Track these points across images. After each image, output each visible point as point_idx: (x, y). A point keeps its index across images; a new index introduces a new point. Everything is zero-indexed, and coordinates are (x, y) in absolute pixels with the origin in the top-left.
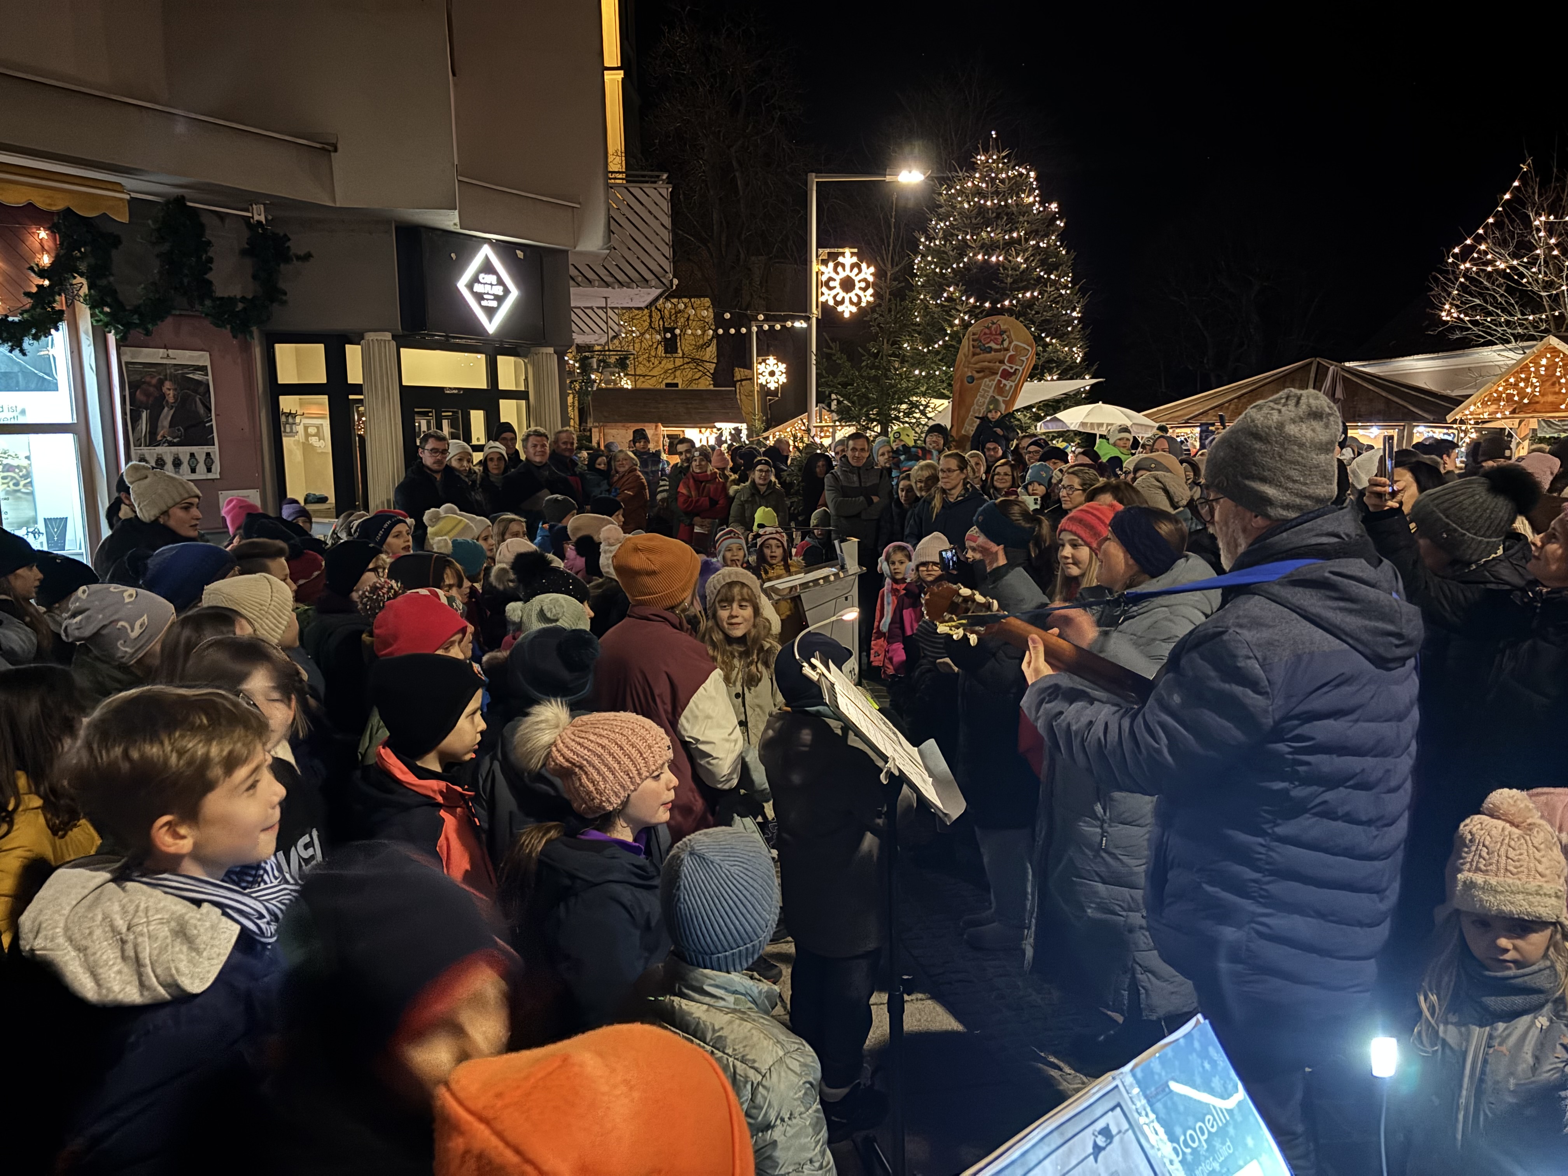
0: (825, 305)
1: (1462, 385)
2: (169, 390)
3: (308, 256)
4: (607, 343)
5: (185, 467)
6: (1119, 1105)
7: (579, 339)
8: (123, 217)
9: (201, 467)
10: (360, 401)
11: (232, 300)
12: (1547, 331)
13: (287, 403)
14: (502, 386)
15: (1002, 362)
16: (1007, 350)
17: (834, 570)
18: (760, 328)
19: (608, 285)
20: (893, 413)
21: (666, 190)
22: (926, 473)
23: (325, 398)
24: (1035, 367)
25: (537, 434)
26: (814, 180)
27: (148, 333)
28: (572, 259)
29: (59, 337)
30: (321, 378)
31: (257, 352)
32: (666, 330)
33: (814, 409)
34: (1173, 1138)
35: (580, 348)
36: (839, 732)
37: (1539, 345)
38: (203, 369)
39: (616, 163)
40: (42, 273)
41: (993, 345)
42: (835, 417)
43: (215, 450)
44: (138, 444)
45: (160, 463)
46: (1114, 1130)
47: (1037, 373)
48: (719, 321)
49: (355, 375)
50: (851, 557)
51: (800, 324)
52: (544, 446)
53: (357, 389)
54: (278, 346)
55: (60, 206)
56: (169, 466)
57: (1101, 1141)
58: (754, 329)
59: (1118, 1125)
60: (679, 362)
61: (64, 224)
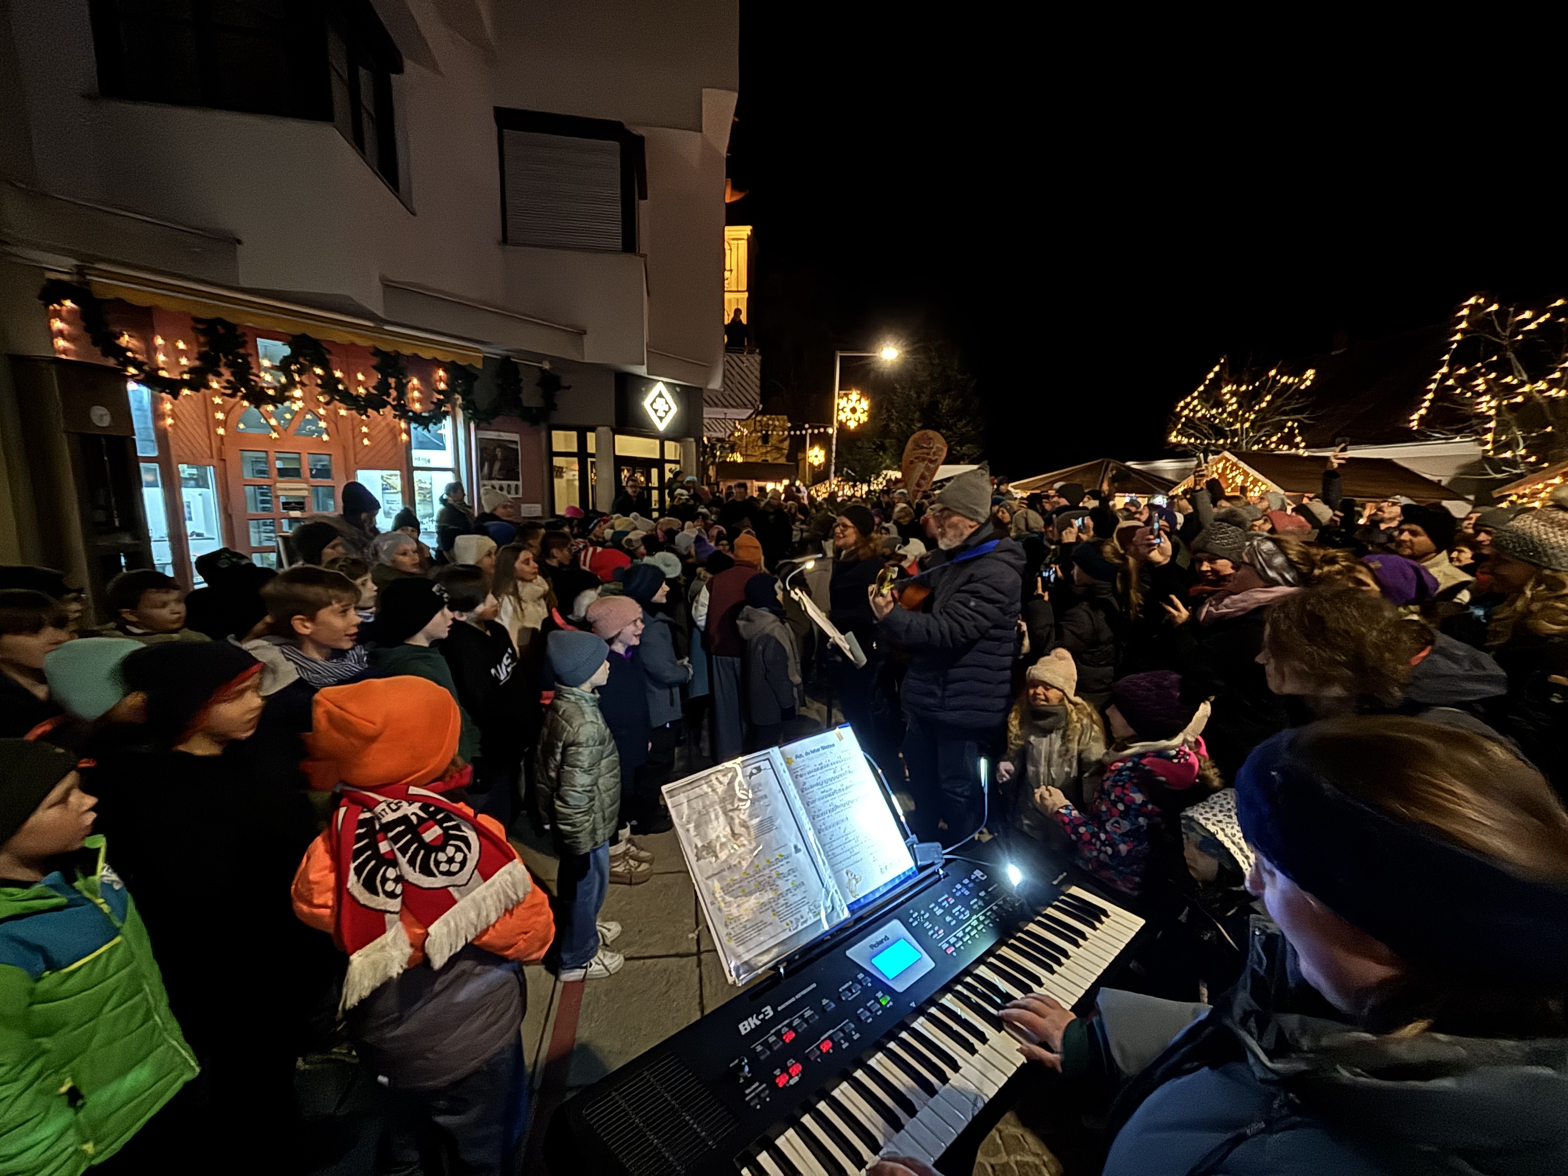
2: (499, 452)
3: (569, 388)
8: (479, 366)
10: (594, 462)
11: (530, 408)
13: (558, 461)
14: (667, 457)
15: (929, 454)
16: (932, 448)
18: (809, 432)
21: (758, 358)
23: (576, 459)
26: (839, 354)
27: (490, 424)
28: (705, 392)
29: (448, 422)
30: (574, 449)
31: (544, 434)
32: (763, 431)
33: (834, 476)
37: (1219, 456)
38: (515, 442)
40: (440, 392)
41: (925, 445)
43: (520, 483)
44: (483, 479)
47: (947, 461)
49: (591, 448)
51: (827, 430)
53: (592, 456)
54: (554, 433)
55: (449, 360)
58: (807, 432)
60: (769, 449)
61: (451, 368)
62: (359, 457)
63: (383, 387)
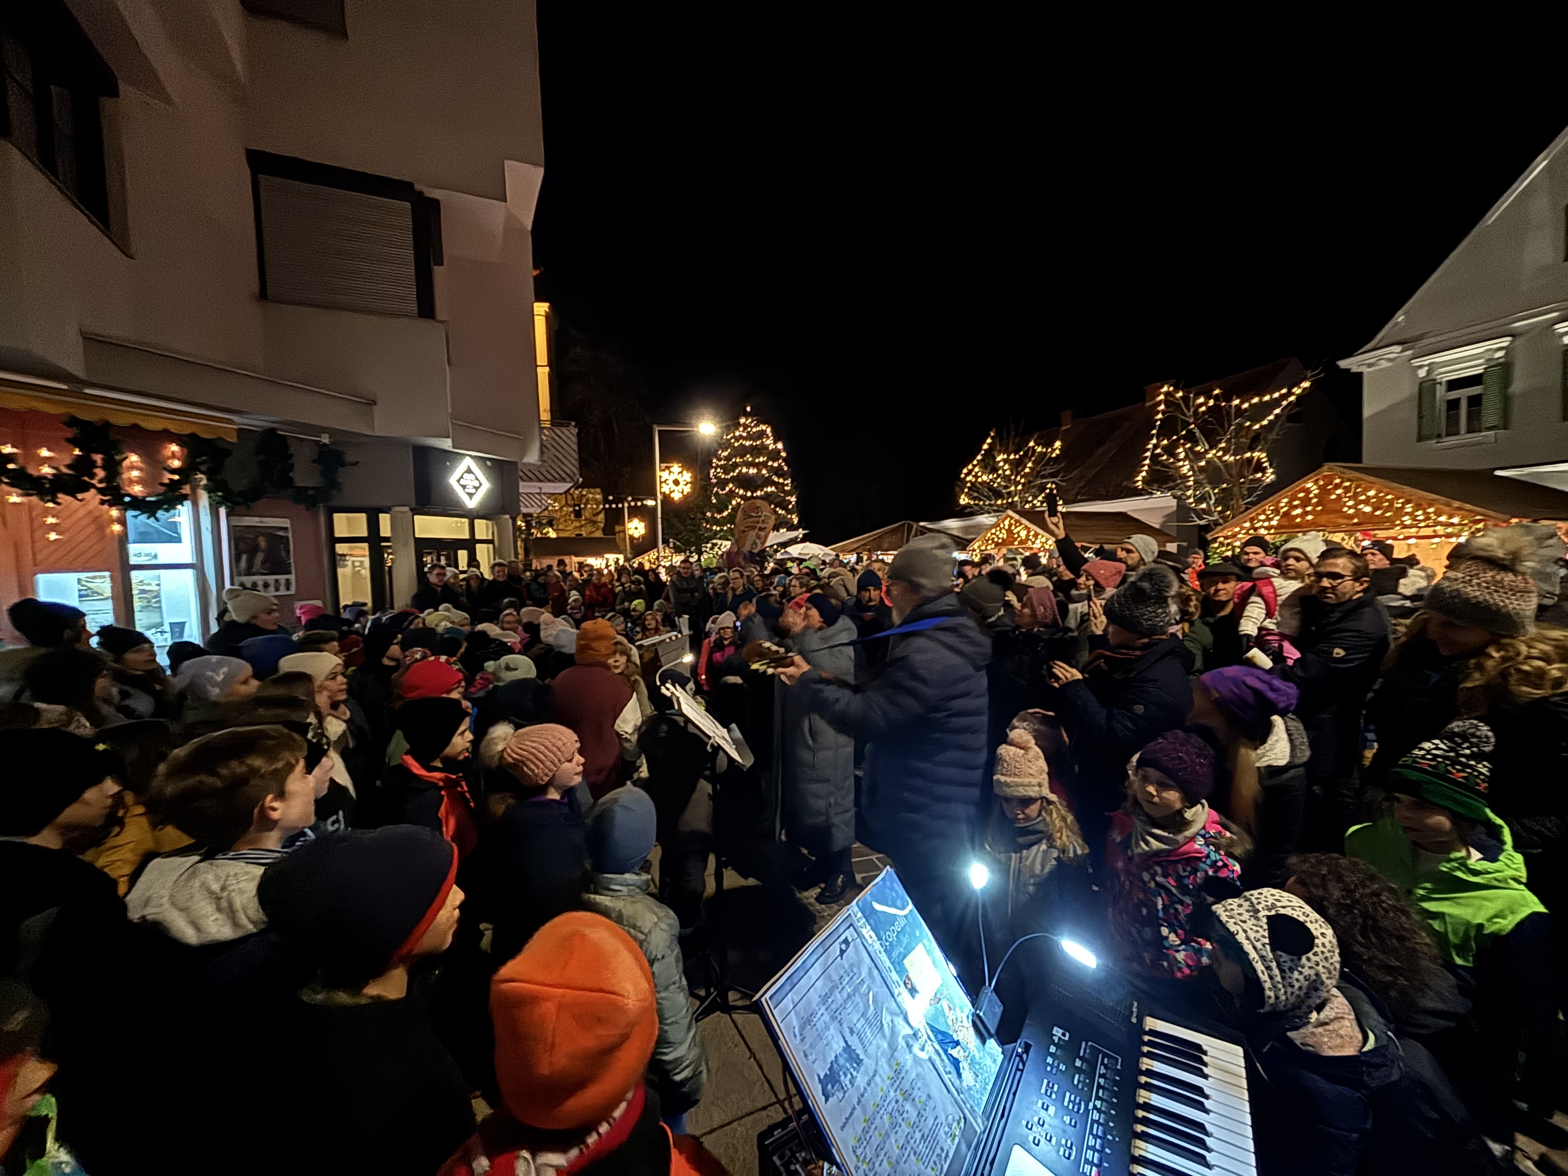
0: (664, 494)
1: (971, 534)
2: (262, 542)
3: (356, 463)
4: (541, 512)
5: (272, 588)
6: (851, 925)
7: (524, 510)
8: (233, 439)
9: (282, 588)
10: (389, 547)
11: (306, 488)
12: (1007, 508)
13: (340, 548)
14: (477, 537)
15: (758, 522)
16: (760, 516)
17: (675, 633)
18: (629, 504)
19: (541, 481)
20: (704, 549)
21: (575, 431)
22: (722, 580)
23: (366, 545)
24: (775, 525)
25: (500, 564)
26: (657, 429)
27: (247, 507)
28: (520, 466)
29: (184, 510)
30: (365, 534)
31: (322, 519)
32: (575, 505)
33: (661, 546)
34: (880, 939)
35: (525, 515)
36: (682, 724)
37: (1004, 515)
38: (286, 529)
39: (545, 416)
40: (173, 471)
41: (754, 514)
42: (673, 551)
43: (292, 577)
44: (239, 575)
45: (254, 586)
46: (850, 939)
47: (776, 528)
48: (606, 501)
49: (385, 530)
50: (684, 625)
51: (650, 503)
52: (504, 571)
53: (387, 539)
54: (336, 516)
55: (187, 431)
56: (260, 588)
57: (844, 947)
58: (626, 505)
59: (852, 936)
60: (583, 522)
61: (190, 442)
62: (40, 557)
63: (83, 466)
